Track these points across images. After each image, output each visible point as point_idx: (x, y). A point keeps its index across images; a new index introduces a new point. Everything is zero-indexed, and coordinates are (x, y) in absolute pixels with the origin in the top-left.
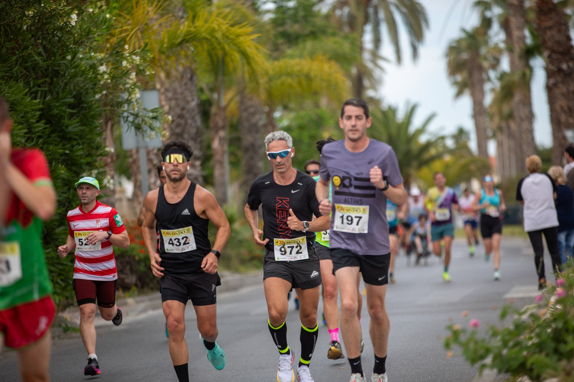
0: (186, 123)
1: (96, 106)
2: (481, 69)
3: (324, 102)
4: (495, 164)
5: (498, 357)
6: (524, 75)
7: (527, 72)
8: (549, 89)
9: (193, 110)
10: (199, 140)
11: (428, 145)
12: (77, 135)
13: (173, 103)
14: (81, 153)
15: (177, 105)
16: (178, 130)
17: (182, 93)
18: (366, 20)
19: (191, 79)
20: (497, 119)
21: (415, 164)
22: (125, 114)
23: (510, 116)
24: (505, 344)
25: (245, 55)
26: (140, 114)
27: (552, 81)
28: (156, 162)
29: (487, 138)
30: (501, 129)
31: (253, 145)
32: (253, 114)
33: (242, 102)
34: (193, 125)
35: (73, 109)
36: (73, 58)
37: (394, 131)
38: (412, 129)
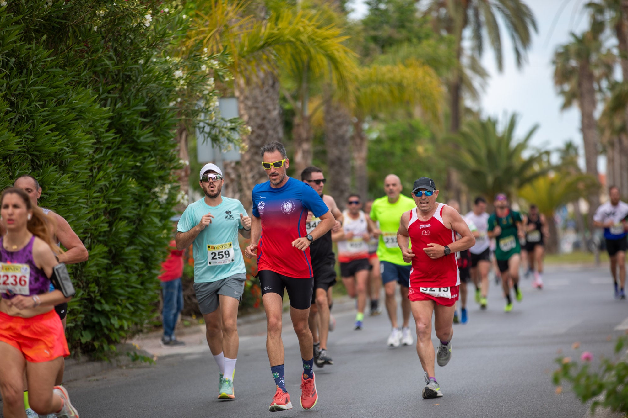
0: (267, 134)
1: (170, 114)
2: (591, 77)
3: (417, 112)
4: (605, 182)
5: (612, 394)
9: (275, 120)
11: (531, 161)
12: (149, 146)
13: (253, 112)
14: (153, 165)
15: (258, 115)
16: (258, 142)
17: (263, 102)
18: (465, 22)
19: (273, 86)
20: (608, 134)
21: (516, 181)
22: (202, 124)
23: (623, 130)
24: (620, 379)
25: (332, 59)
26: (218, 125)
28: (233, 176)
29: (597, 153)
30: (612, 144)
31: (339, 159)
32: (340, 125)
33: (327, 112)
34: (275, 136)
35: (145, 117)
36: (146, 63)
37: (494, 145)
38: (514, 143)
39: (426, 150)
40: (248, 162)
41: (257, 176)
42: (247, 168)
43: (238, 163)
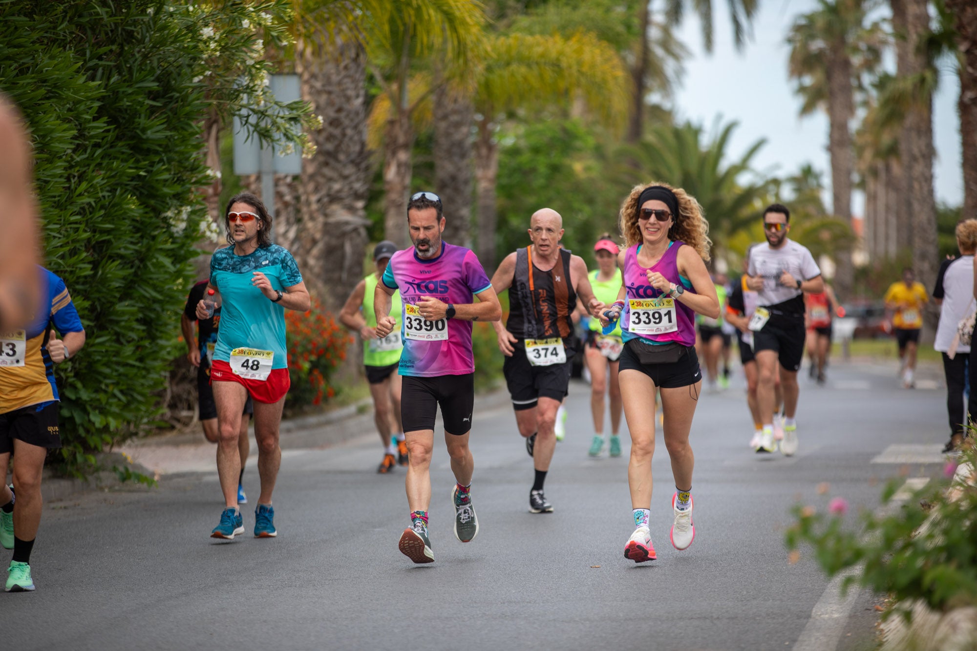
0: (344, 135)
1: (194, 96)
2: (847, 68)
3: (577, 109)
4: (862, 230)
5: (875, 566)
6: (923, 80)
7: (928, 75)
8: (964, 108)
9: (357, 113)
10: (363, 165)
11: (750, 194)
12: (160, 146)
13: (323, 99)
14: (165, 176)
15: (331, 103)
16: (329, 146)
17: (339, 83)
19: (356, 59)
20: (868, 155)
21: (726, 224)
22: (244, 111)
23: (893, 151)
24: (888, 542)
26: (270, 112)
27: (970, 95)
28: (288, 198)
29: (851, 186)
30: (874, 172)
31: (454, 178)
32: (457, 125)
33: (439, 104)
34: (356, 138)
35: (154, 99)
36: (157, 13)
37: (693, 167)
38: (724, 165)
39: (587, 169)
40: (312, 177)
41: (326, 200)
42: (311, 187)
43: (296, 178)
